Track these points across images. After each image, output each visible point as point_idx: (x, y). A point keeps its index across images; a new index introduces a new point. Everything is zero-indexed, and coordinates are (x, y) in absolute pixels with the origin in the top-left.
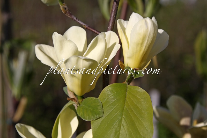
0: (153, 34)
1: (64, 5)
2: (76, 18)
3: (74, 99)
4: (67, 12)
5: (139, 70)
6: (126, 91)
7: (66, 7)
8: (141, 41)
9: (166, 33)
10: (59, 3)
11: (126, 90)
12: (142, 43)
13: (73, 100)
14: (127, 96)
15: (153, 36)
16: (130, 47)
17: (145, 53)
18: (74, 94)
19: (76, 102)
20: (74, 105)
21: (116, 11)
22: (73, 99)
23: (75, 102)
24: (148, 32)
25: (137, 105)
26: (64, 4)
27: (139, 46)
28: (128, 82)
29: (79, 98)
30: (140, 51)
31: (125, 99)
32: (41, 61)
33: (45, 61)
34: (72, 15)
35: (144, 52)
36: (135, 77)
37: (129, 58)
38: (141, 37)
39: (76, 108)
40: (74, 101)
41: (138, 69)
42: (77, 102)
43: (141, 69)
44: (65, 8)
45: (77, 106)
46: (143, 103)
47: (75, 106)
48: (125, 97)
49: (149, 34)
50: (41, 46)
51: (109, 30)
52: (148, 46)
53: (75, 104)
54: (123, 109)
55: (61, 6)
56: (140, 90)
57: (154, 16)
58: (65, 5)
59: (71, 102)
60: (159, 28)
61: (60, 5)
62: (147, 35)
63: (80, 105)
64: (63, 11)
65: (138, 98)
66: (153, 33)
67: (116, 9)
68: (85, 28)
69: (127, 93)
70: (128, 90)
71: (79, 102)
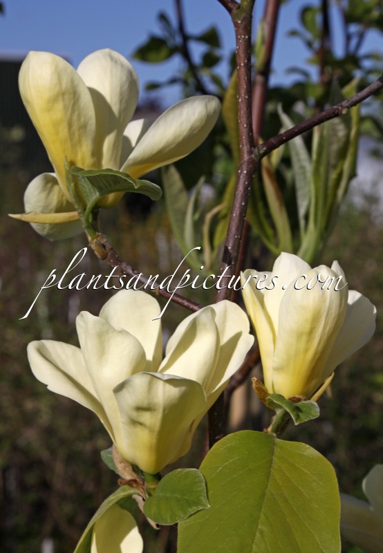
0: (338, 308)
1: (98, 236)
2: (133, 270)
3: (135, 481)
4: (109, 254)
5: (305, 400)
6: (273, 454)
7: (104, 241)
8: (307, 327)
9: (367, 300)
10: (86, 231)
11: (273, 450)
12: (311, 332)
13: (135, 485)
14: (274, 465)
15: (337, 313)
16: (277, 341)
17: (318, 356)
18: (135, 468)
19: (141, 490)
20: (135, 496)
21: (236, 247)
22: (132, 482)
23: (139, 490)
24: (325, 302)
25: (300, 488)
26: (100, 234)
27: (304, 338)
28: (276, 432)
29: (149, 478)
30: (306, 350)
31: (270, 472)
32: (47, 386)
33: (57, 385)
34: (121, 262)
35: (316, 354)
36: (296, 420)
37: (278, 369)
38: (309, 315)
39: (141, 505)
40: (137, 487)
41: (301, 397)
42: (143, 489)
43: (309, 399)
44: (104, 246)
45: (144, 500)
46: (315, 484)
47: (137, 500)
48: (270, 467)
49: (329, 308)
50: (43, 346)
51: (220, 297)
52: (325, 337)
53: (139, 495)
54: (264, 494)
55: (93, 239)
56: (310, 451)
57: (335, 260)
58: (103, 238)
59: (124, 490)
60: (351, 287)
61: (90, 238)
62: (322, 311)
63: (150, 495)
64: (96, 253)
65: (302, 471)
66: (338, 303)
67: (237, 243)
68: (157, 294)
69: (275, 459)
70: (277, 450)
71: (150, 489)
